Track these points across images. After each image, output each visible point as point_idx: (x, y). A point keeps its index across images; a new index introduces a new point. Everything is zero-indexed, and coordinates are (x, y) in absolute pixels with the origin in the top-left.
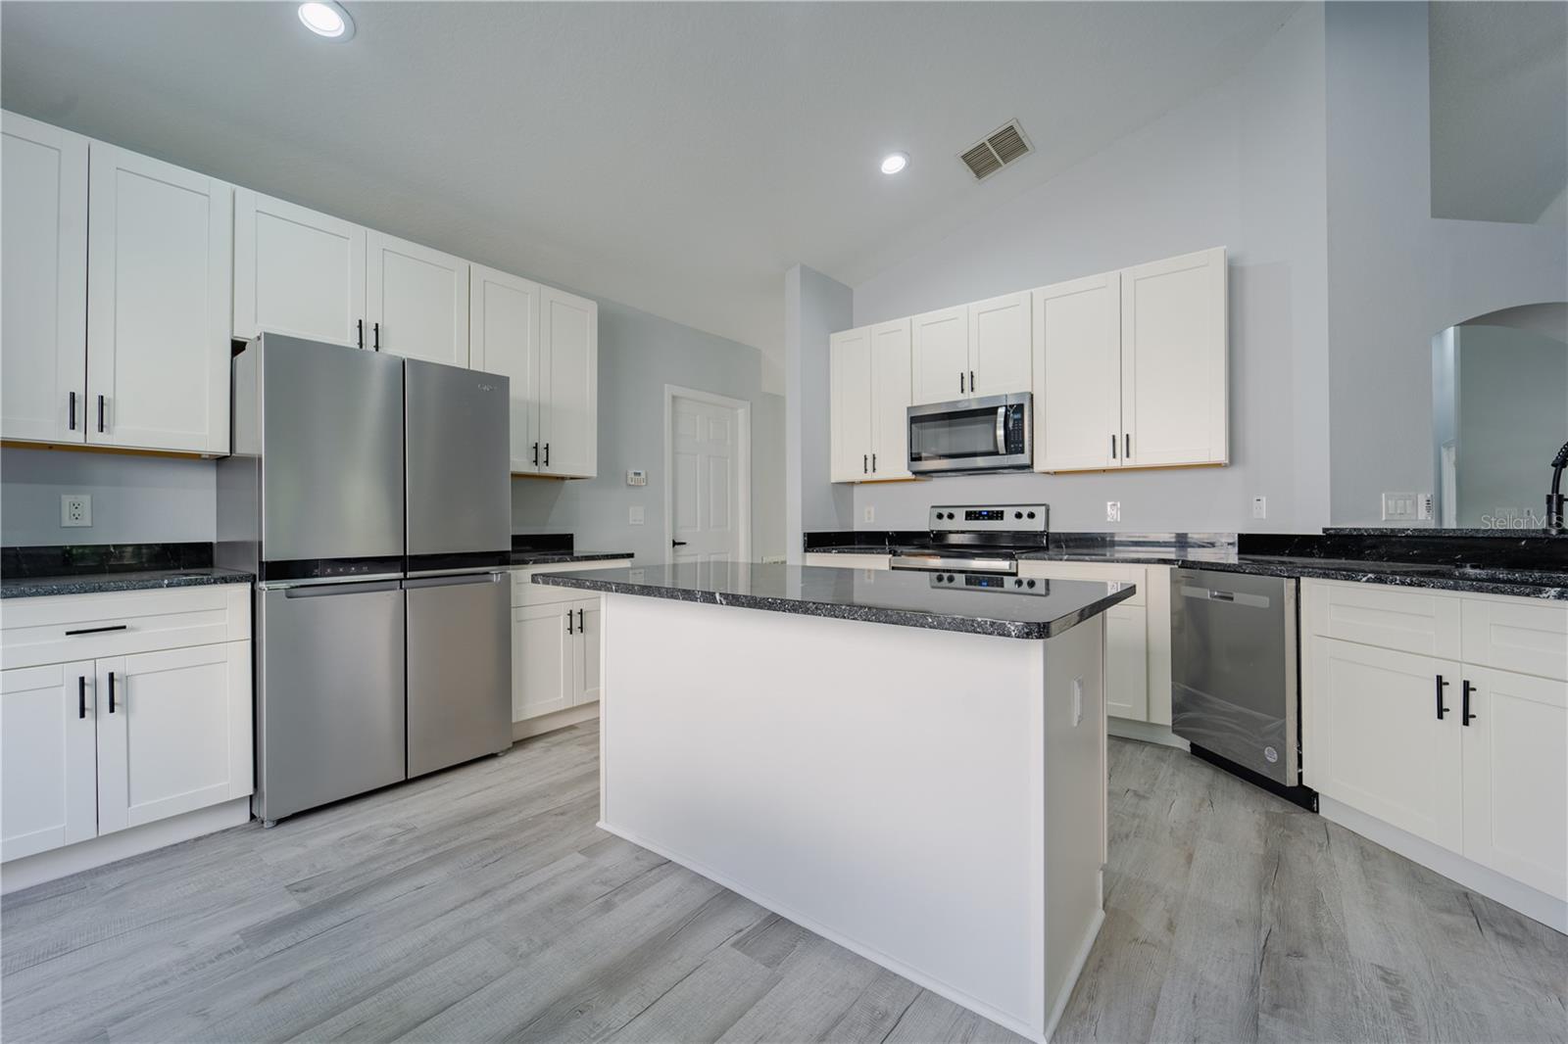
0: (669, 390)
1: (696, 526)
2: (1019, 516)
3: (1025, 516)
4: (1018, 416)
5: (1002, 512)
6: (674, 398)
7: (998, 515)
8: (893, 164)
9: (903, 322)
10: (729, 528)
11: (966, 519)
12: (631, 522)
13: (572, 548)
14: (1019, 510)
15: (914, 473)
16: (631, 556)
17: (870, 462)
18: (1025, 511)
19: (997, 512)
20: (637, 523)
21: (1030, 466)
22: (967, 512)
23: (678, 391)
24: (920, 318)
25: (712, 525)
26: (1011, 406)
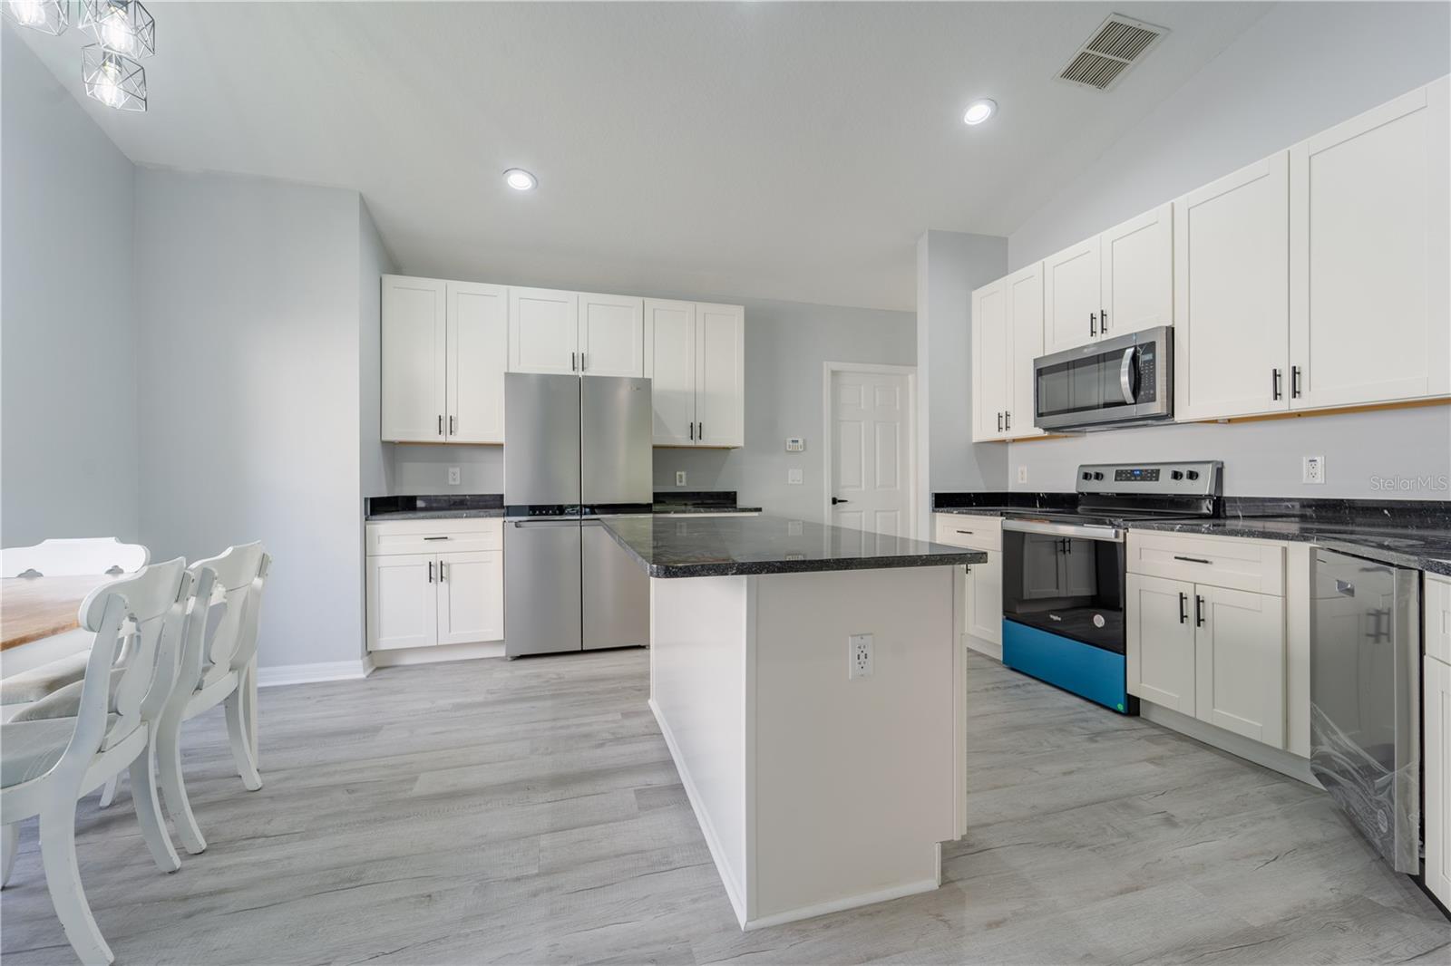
0: (828, 366)
1: (861, 486)
2: (1176, 475)
3: (1185, 476)
4: (1149, 357)
5: (1158, 470)
6: (834, 373)
7: (1153, 475)
8: (977, 113)
9: (1035, 268)
10: (898, 487)
11: (1116, 480)
12: (790, 482)
13: (735, 503)
14: (1177, 468)
15: (1046, 430)
16: (759, 510)
17: (1004, 420)
18: (1185, 470)
19: (1152, 471)
20: (796, 482)
21: (1172, 416)
22: (1117, 472)
23: (836, 366)
24: (1050, 260)
25: (878, 484)
26: (1141, 346)
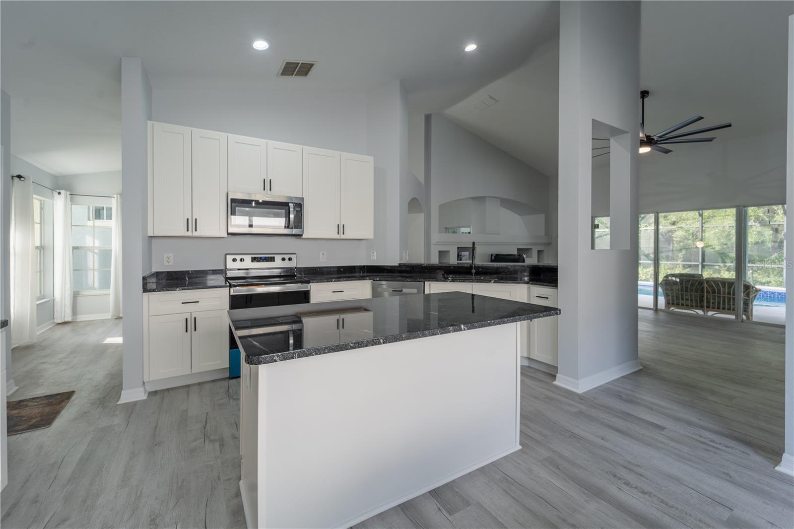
2: (283, 259)
3: (287, 259)
4: (298, 209)
5: (274, 257)
7: (272, 259)
11: (252, 261)
14: (283, 256)
18: (287, 257)
19: (271, 257)
21: (301, 235)
22: (252, 258)
26: (296, 204)
